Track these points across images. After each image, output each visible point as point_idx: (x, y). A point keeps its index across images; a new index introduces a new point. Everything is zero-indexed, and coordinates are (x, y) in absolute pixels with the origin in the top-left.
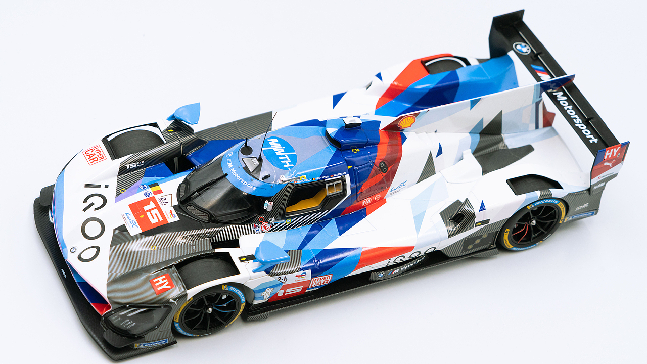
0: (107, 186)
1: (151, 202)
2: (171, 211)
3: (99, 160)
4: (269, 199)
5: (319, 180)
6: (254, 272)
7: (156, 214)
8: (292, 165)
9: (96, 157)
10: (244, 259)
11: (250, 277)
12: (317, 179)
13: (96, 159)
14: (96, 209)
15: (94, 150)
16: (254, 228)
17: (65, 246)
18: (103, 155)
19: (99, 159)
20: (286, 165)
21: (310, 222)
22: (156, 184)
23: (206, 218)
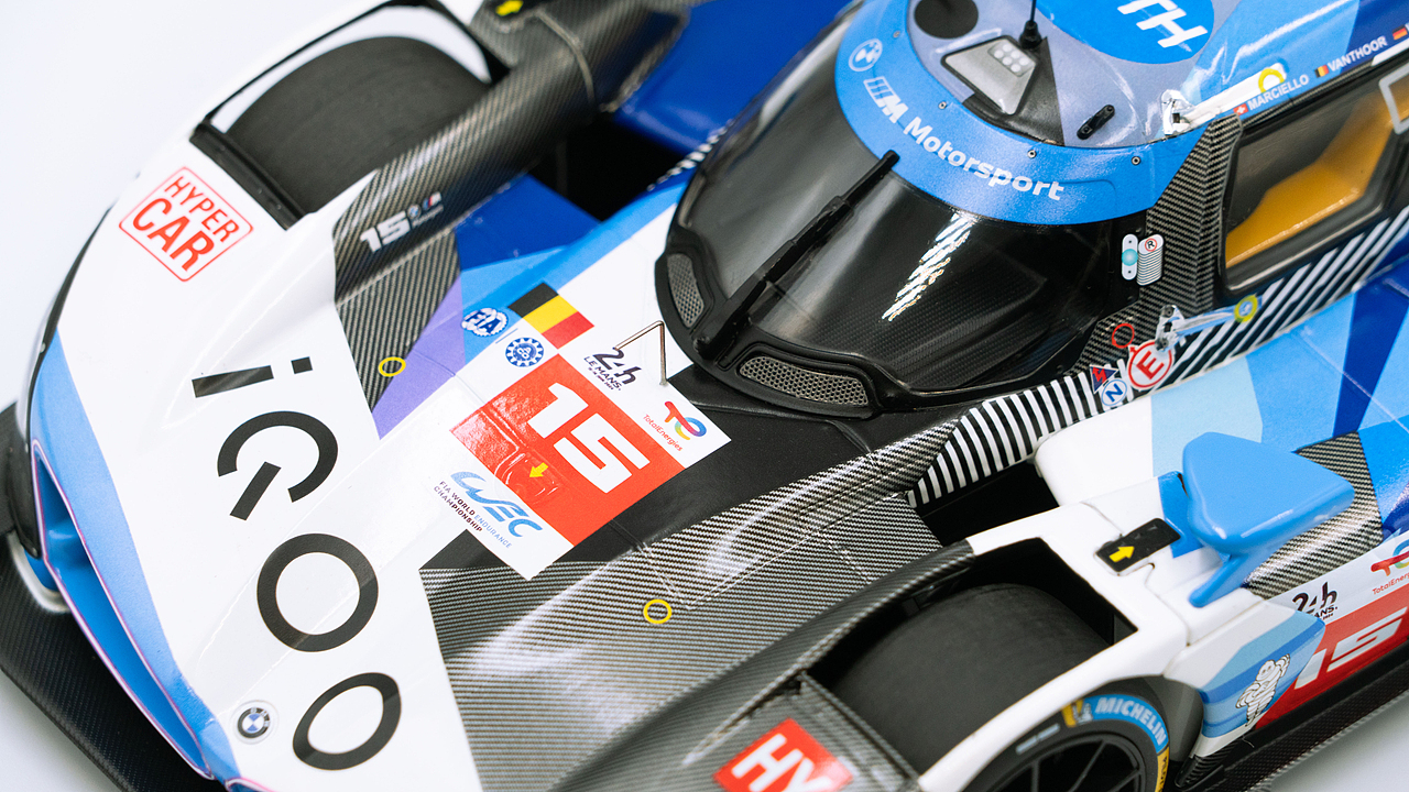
0: (302, 365)
1: (556, 389)
2: (669, 405)
3: (218, 247)
4: (1136, 224)
5: (1345, 70)
6: (1199, 601)
7: (603, 441)
8: (1199, 31)
9: (200, 235)
10: (1126, 552)
11: (1190, 632)
12: (1337, 65)
13: (200, 244)
14: (298, 492)
15: (175, 202)
16: (1095, 385)
17: (205, 713)
18: (232, 215)
19: (216, 239)
20: (1170, 34)
21: (1342, 283)
22: (543, 294)
23: (853, 396)
